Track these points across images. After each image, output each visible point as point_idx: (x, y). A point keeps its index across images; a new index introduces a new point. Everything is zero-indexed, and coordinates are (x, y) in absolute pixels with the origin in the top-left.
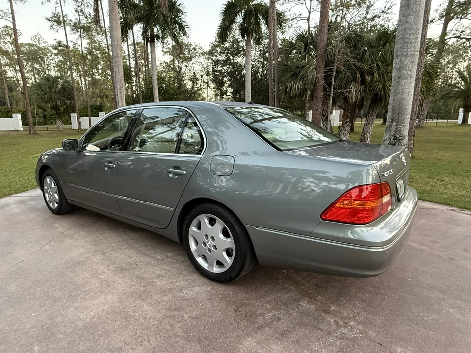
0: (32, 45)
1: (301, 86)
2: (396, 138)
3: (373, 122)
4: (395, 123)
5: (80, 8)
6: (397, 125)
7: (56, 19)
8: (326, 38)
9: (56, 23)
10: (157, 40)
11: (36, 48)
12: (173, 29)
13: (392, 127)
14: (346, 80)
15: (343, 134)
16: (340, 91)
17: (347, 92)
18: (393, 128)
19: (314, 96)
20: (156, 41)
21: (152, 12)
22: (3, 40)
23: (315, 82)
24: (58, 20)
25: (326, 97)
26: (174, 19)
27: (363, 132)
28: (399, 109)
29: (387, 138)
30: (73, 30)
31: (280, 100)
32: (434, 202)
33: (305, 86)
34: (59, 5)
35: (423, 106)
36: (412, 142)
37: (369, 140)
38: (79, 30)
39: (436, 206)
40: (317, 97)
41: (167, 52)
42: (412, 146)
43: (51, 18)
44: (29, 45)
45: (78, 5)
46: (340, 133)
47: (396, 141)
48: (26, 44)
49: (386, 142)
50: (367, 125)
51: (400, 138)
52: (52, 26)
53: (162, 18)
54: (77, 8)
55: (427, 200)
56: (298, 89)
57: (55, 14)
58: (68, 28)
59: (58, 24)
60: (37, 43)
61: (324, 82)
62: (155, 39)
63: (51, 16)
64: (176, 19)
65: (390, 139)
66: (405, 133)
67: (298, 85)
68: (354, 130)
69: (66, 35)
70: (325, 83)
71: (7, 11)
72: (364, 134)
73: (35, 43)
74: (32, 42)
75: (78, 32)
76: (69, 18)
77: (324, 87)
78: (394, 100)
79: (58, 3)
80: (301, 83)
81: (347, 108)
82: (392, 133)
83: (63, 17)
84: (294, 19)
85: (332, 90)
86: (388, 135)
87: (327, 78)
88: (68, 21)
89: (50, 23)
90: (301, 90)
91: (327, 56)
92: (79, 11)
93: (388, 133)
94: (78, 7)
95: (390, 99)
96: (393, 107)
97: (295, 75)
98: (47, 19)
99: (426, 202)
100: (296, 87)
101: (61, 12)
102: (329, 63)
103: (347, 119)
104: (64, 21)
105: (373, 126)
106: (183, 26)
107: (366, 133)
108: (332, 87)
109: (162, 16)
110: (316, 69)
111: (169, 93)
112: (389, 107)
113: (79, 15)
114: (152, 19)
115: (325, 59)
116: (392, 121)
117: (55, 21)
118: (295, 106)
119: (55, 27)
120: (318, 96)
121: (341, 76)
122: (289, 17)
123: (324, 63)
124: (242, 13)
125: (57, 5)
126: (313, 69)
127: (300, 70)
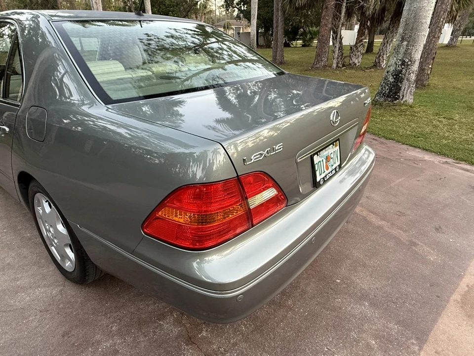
2: (403, 63)
3: (392, 40)
4: (405, 43)
6: (407, 46)
13: (401, 48)
15: (355, 55)
18: (402, 50)
19: (324, 7)
27: (378, 53)
28: (414, 23)
29: (393, 63)
31: (284, 12)
32: (427, 150)
35: (455, 20)
36: (430, 66)
37: (384, 63)
39: (427, 157)
40: (327, 8)
42: (429, 72)
46: (352, 55)
47: (403, 67)
49: (391, 68)
50: (384, 44)
51: (409, 63)
55: (419, 148)
65: (396, 64)
66: (416, 56)
68: (372, 51)
72: (380, 56)
78: (409, 10)
82: (400, 56)
86: (395, 59)
93: (395, 57)
95: (404, 8)
96: (406, 21)
99: (418, 150)
103: (362, 37)
105: (391, 45)
107: (382, 54)
111: (165, 5)
112: (401, 20)
116: (403, 39)
118: (311, 21)
120: (329, 6)
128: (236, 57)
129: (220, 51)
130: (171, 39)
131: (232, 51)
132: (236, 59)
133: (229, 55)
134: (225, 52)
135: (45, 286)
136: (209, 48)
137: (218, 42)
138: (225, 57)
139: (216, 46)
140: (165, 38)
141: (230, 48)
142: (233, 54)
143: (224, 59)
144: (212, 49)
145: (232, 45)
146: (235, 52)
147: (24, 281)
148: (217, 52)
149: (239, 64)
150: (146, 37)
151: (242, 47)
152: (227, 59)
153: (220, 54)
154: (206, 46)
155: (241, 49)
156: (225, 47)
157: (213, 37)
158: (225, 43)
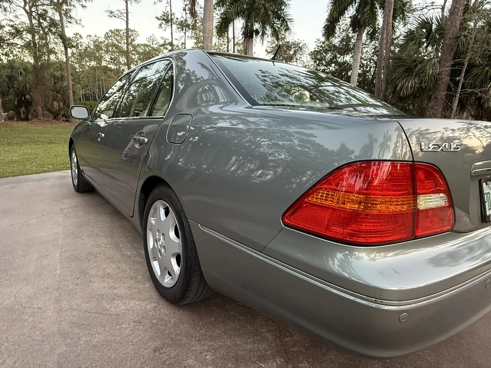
0: (147, 46)
1: (415, 84)
5: (187, 7)
7: (165, 18)
8: (458, 23)
9: (164, 22)
10: (256, 35)
11: (150, 48)
12: (275, 23)
14: (482, 77)
16: (470, 90)
17: (480, 92)
20: (254, 36)
21: (253, 6)
22: (123, 41)
23: (436, 79)
24: (167, 19)
25: (450, 98)
26: (277, 12)
30: (178, 28)
33: (421, 84)
34: (169, 4)
38: (184, 28)
40: (436, 98)
41: (271, 52)
43: (161, 17)
44: (145, 45)
45: (186, 4)
48: (142, 45)
52: (160, 25)
53: (262, 11)
54: (184, 6)
56: (411, 87)
57: (164, 13)
58: (174, 27)
59: (166, 22)
60: (151, 43)
61: (448, 78)
62: (254, 34)
63: (161, 15)
64: (279, 12)
67: (412, 83)
69: (172, 33)
70: (450, 80)
71: (123, 11)
73: (149, 44)
74: (147, 43)
75: (183, 30)
76: (176, 16)
77: (449, 86)
79: (168, 3)
80: (416, 80)
81: (481, 115)
83: (171, 16)
84: (423, 8)
85: (459, 90)
87: (454, 73)
88: (175, 19)
89: (159, 22)
90: (416, 90)
91: (458, 45)
92: (187, 9)
94: (186, 5)
97: (409, 71)
98: (157, 18)
100: (408, 86)
101: (170, 11)
102: (458, 54)
104: (172, 19)
106: (286, 20)
108: (460, 85)
109: (263, 9)
110: (439, 62)
113: (186, 14)
114: (253, 14)
115: (455, 49)
117: (164, 20)
119: (163, 26)
120: (439, 97)
121: (475, 71)
122: (417, 7)
123: (452, 54)
124: (355, 3)
125: (168, 5)
126: (435, 63)
127: (416, 64)
128: (354, 101)
129: (337, 94)
130: (286, 78)
131: (350, 95)
132: (355, 103)
133: (347, 98)
134: (341, 95)
135: (139, 299)
136: (324, 89)
137: (334, 86)
138: (342, 99)
139: (332, 89)
140: (279, 76)
141: (348, 93)
142: (352, 98)
143: (341, 101)
144: (328, 91)
145: (350, 90)
146: (354, 96)
147: (121, 291)
148: (333, 94)
149: (359, 108)
150: (260, 73)
151: (362, 93)
152: (344, 102)
153: (337, 96)
154: (320, 88)
155: (361, 95)
156: (342, 91)
157: (328, 81)
158: (343, 87)
